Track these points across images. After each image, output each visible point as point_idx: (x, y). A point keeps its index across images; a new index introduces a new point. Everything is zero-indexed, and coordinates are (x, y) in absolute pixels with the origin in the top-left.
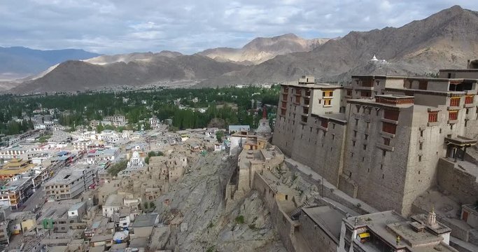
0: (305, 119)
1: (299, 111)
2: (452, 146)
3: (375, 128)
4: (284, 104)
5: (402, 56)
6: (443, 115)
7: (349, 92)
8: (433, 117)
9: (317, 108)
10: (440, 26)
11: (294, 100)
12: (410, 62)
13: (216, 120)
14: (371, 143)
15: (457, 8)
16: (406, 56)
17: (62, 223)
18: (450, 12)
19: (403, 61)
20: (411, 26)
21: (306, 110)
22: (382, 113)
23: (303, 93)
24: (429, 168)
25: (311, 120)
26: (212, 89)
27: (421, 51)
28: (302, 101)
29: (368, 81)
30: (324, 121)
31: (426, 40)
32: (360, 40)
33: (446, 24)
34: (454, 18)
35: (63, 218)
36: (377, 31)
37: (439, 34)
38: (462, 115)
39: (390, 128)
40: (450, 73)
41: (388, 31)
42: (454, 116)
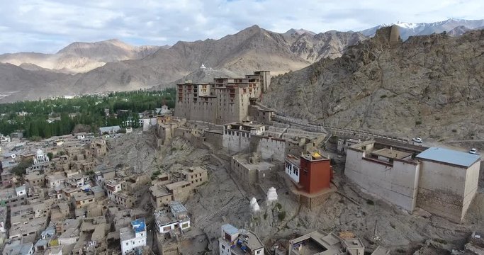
0: (195, 99)
1: (191, 96)
2: (252, 100)
3: (228, 97)
4: (181, 94)
5: (223, 65)
6: (248, 90)
7: (213, 86)
8: (245, 90)
9: (201, 93)
10: (247, 40)
11: (187, 91)
12: (229, 69)
13: (80, 126)
14: (227, 103)
15: (256, 27)
16: (226, 65)
17: (14, 201)
18: (251, 30)
19: (224, 69)
20: (227, 40)
21: (196, 95)
22: (229, 91)
23: (193, 87)
24: (246, 108)
25: (199, 100)
26: (36, 102)
27: (236, 61)
28: (193, 91)
29: (221, 80)
30: (206, 98)
31: (238, 51)
32: (188, 49)
33: (250, 39)
34: (255, 35)
35: (14, 197)
36: (200, 42)
37: (247, 47)
38: (253, 90)
39: (232, 96)
40: (249, 76)
41: (209, 43)
42: (251, 91)
